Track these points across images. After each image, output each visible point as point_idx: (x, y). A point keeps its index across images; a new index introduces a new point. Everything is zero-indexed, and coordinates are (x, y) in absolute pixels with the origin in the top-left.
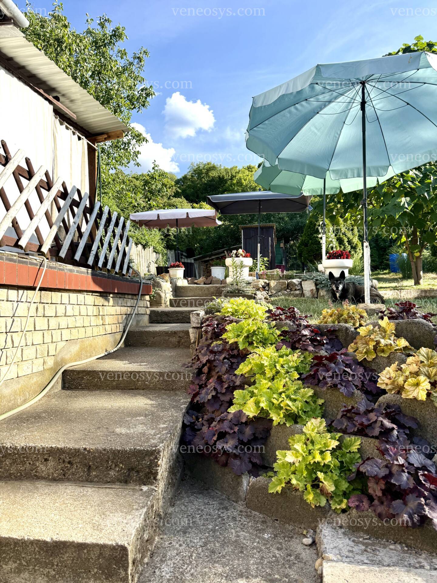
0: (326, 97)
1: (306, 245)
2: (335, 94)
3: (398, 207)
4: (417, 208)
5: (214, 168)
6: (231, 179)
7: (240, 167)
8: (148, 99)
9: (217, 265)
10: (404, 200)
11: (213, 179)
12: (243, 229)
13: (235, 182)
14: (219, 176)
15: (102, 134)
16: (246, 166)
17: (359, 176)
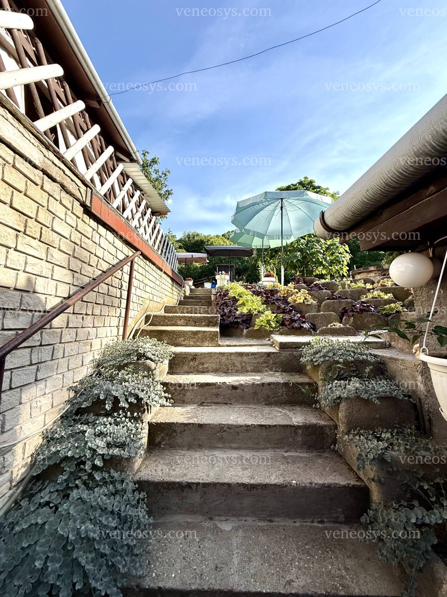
0: (267, 203)
1: (250, 276)
2: (270, 203)
3: (296, 257)
4: (304, 258)
5: (198, 235)
6: (208, 242)
7: (212, 235)
8: (169, 196)
9: (207, 282)
10: (299, 253)
11: (197, 241)
12: (218, 266)
13: (209, 243)
14: (201, 240)
15: (157, 212)
16: (215, 235)
17: (279, 239)
